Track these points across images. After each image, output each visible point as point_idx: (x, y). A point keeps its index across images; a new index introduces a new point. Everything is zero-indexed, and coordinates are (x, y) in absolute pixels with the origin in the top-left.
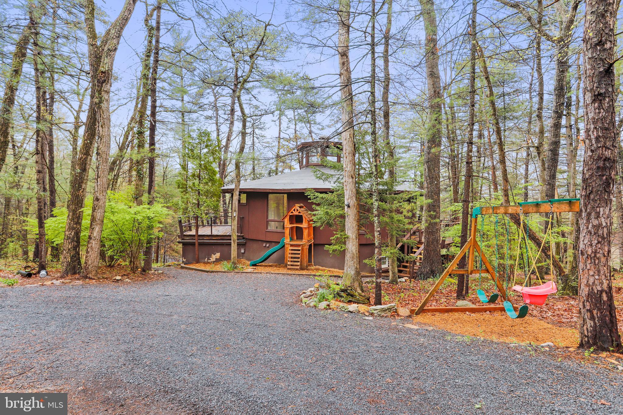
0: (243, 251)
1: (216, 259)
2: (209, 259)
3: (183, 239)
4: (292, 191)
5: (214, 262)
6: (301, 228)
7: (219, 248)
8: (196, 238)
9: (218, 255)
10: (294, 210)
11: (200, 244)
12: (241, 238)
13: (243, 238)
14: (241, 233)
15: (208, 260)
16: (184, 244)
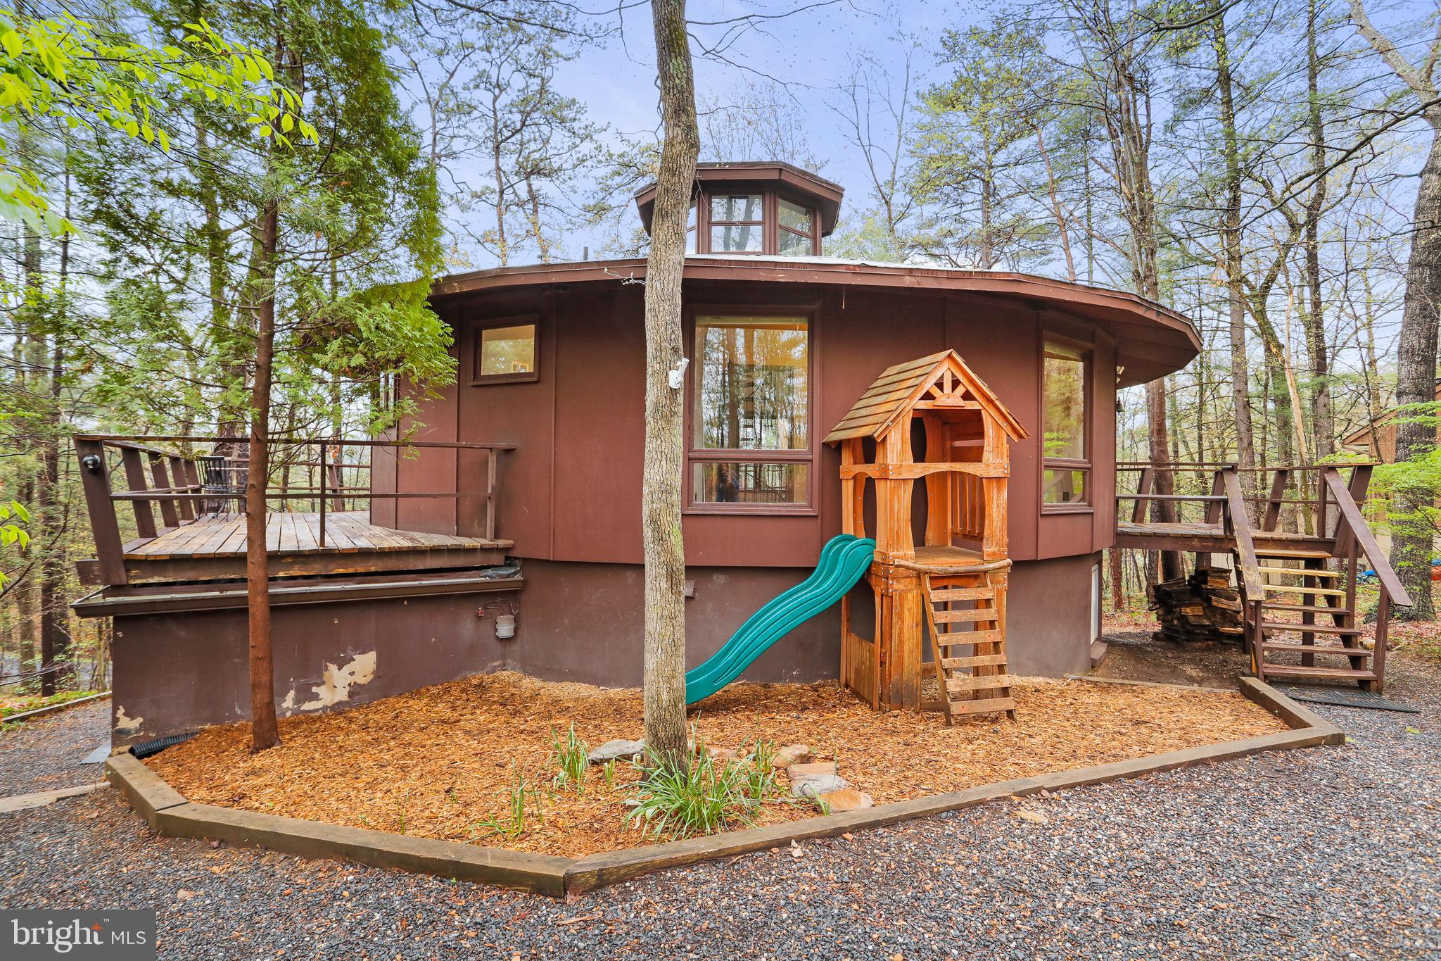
0: (505, 630)
1: (355, 690)
2: (305, 694)
3: (117, 589)
4: (908, 282)
5: (338, 709)
6: (977, 481)
7: (372, 623)
8: (254, 571)
9: (364, 665)
10: (940, 385)
11: (279, 608)
12: (498, 559)
13: (509, 561)
14: (497, 536)
15: (298, 701)
16: (127, 619)
